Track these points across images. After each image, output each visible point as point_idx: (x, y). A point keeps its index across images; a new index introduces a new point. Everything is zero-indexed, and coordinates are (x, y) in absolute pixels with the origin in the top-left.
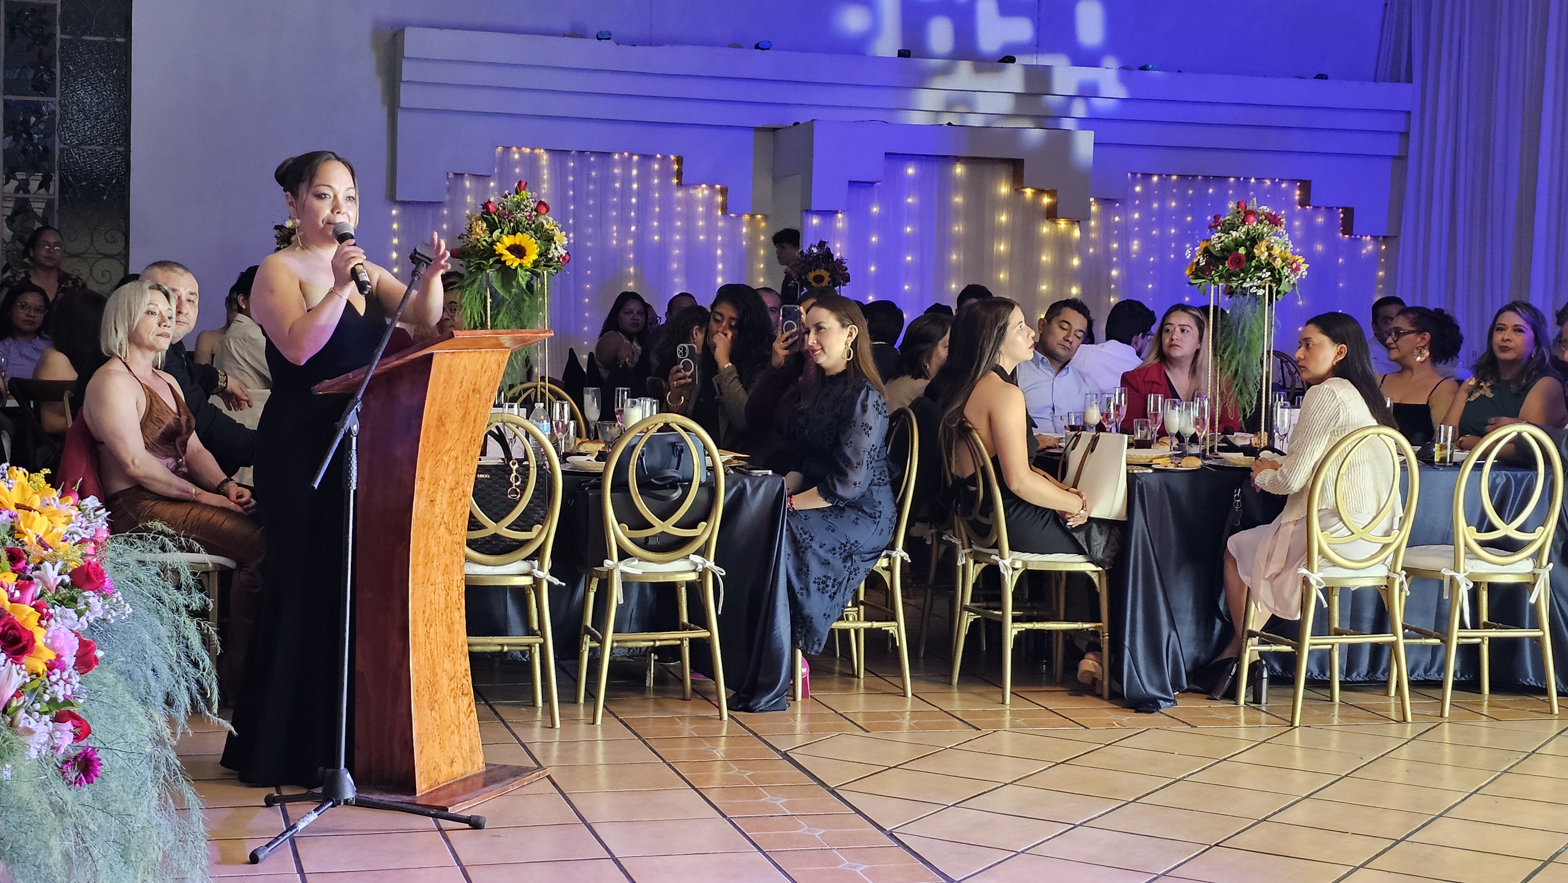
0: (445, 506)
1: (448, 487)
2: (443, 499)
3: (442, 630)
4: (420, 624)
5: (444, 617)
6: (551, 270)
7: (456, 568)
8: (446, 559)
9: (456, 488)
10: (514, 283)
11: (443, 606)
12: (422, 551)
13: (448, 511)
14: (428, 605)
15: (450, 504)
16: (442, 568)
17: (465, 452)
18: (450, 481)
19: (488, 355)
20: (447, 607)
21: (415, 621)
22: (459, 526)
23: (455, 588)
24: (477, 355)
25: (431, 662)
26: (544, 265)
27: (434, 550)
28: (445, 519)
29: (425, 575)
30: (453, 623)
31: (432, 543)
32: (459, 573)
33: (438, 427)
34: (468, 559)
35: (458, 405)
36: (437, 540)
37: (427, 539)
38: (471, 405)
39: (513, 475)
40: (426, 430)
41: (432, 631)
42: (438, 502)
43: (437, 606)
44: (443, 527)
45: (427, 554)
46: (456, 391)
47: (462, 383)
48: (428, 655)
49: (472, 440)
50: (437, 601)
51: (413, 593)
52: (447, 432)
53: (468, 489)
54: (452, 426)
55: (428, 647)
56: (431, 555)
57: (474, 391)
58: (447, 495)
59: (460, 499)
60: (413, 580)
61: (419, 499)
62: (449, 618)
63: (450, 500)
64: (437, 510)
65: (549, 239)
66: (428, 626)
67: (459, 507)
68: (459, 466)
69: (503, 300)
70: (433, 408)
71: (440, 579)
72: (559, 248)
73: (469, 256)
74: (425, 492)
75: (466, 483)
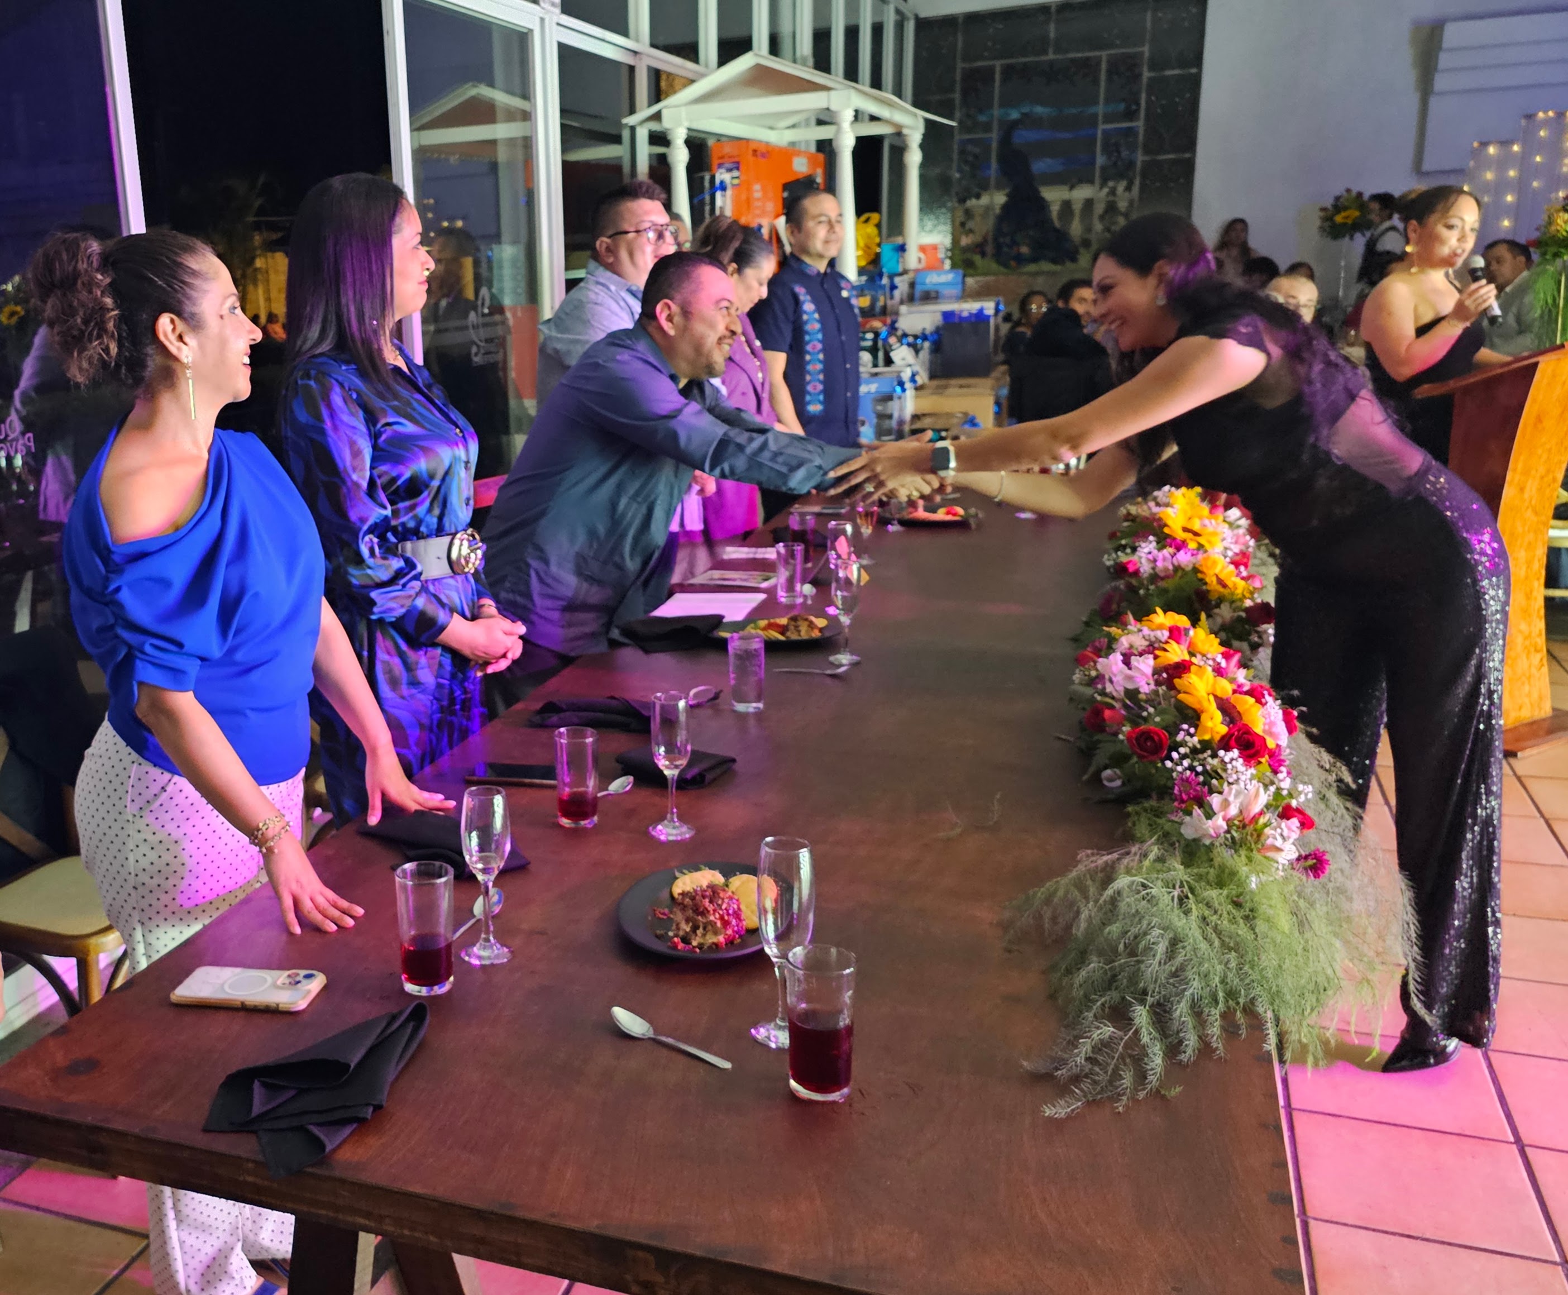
0: (1534, 492)
1: (1538, 475)
2: (1532, 486)
7: (1540, 544)
8: (1530, 537)
9: (1545, 479)
11: (1523, 577)
12: (1507, 532)
13: (1536, 496)
15: (1539, 490)
18: (1541, 470)
22: (1546, 508)
31: (1518, 524)
32: (1541, 538)
33: (1535, 425)
36: (1524, 521)
37: (1514, 521)
42: (1528, 488)
44: (1530, 509)
45: (1512, 534)
52: (1544, 428)
53: (1558, 475)
54: (1549, 423)
56: (1516, 534)
58: (1537, 482)
59: (1548, 487)
61: (1508, 490)
63: (1540, 487)
67: (1547, 492)
68: (1552, 457)
70: (1532, 409)
71: (1523, 554)
74: (1516, 478)
75: (1557, 470)
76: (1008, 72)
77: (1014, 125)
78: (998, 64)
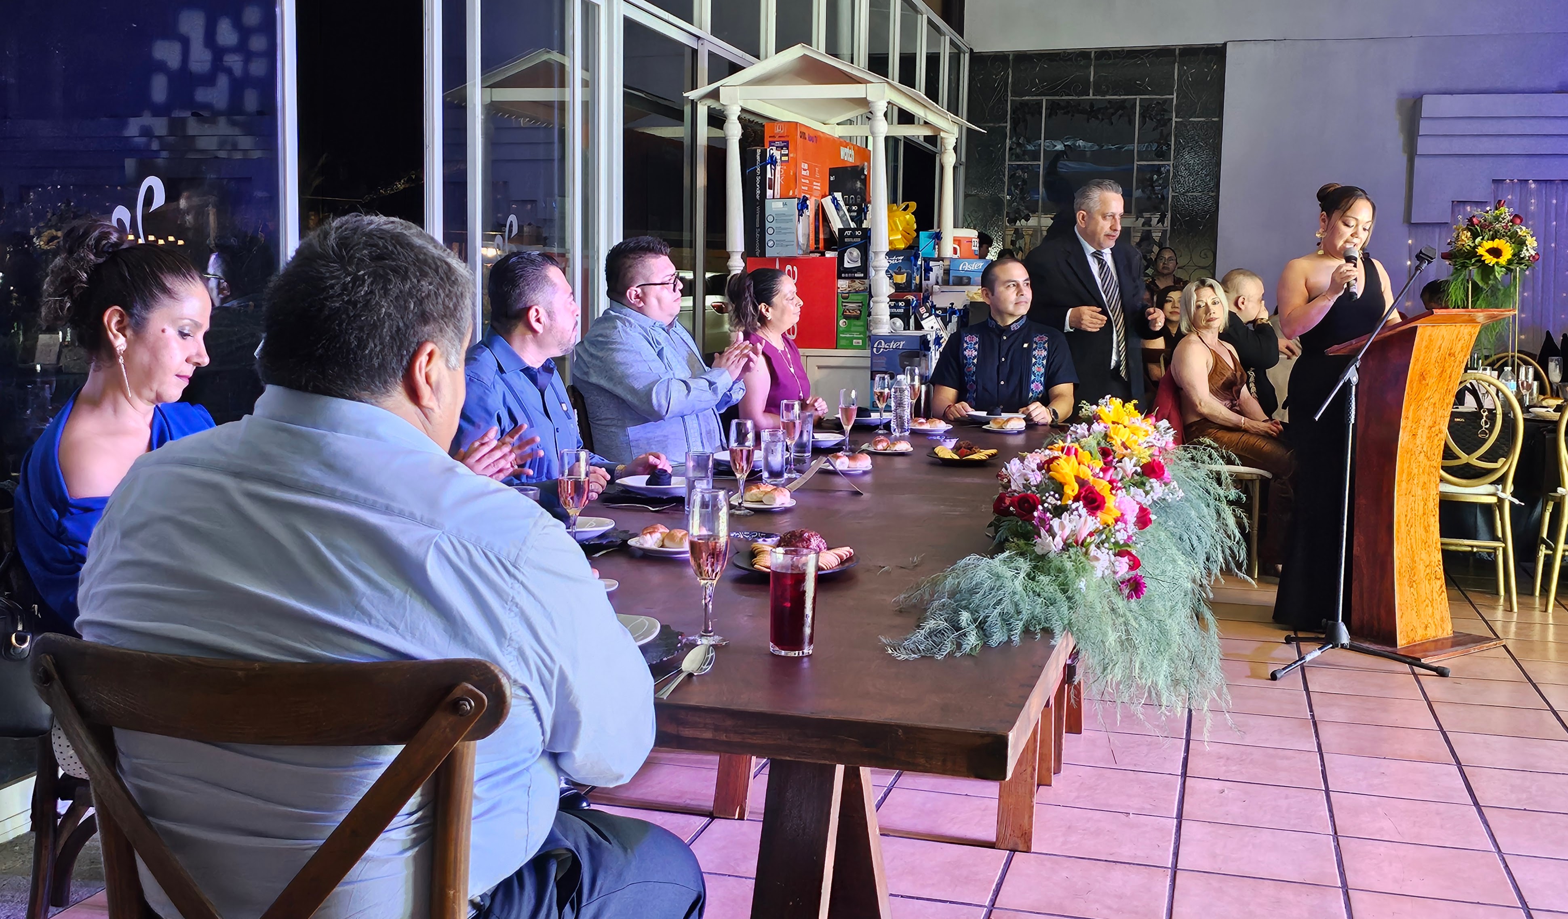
0: (1424, 439)
1: (1427, 426)
2: (1423, 434)
3: (1420, 531)
4: (1403, 525)
5: (1422, 521)
6: (1522, 266)
7: (1433, 486)
8: (1425, 478)
9: (1433, 427)
10: (1492, 277)
11: (1421, 512)
12: (1406, 471)
13: (1427, 443)
14: (1409, 510)
15: (1428, 438)
16: (1421, 484)
17: (1442, 399)
18: (1429, 422)
19: (1462, 328)
20: (1424, 514)
21: (1399, 522)
22: (1436, 454)
23: (1431, 500)
24: (1454, 327)
25: (1411, 552)
26: (1517, 263)
27: (1415, 471)
28: (1425, 449)
29: (1407, 489)
30: (1429, 526)
31: (1414, 465)
32: (1435, 489)
33: (1420, 381)
34: (1442, 480)
35: (1437, 365)
36: (1418, 464)
37: (1410, 462)
38: (1447, 365)
39: (1483, 420)
40: (1410, 383)
41: (1412, 530)
42: (1419, 435)
43: (1416, 512)
44: (1423, 454)
45: (1409, 474)
46: (1435, 354)
47: (1440, 348)
48: (1409, 547)
49: (1448, 391)
50: (1416, 509)
51: (1398, 501)
52: (1428, 385)
53: (1444, 427)
54: (1431, 381)
55: (1409, 541)
56: (1412, 475)
57: (1449, 355)
58: (1426, 431)
59: (1437, 435)
60: (1398, 492)
61: (1404, 433)
62: (1426, 522)
63: (1429, 435)
64: (1418, 442)
65: (1521, 243)
66: (1409, 526)
67: (1436, 441)
68: (1436, 410)
69: (1482, 289)
70: (1416, 367)
71: (1420, 492)
72: (1529, 249)
73: (1456, 257)
74: (1408, 428)
75: (1442, 423)
76: (1053, 108)
77: (1059, 154)
78: (1044, 99)
